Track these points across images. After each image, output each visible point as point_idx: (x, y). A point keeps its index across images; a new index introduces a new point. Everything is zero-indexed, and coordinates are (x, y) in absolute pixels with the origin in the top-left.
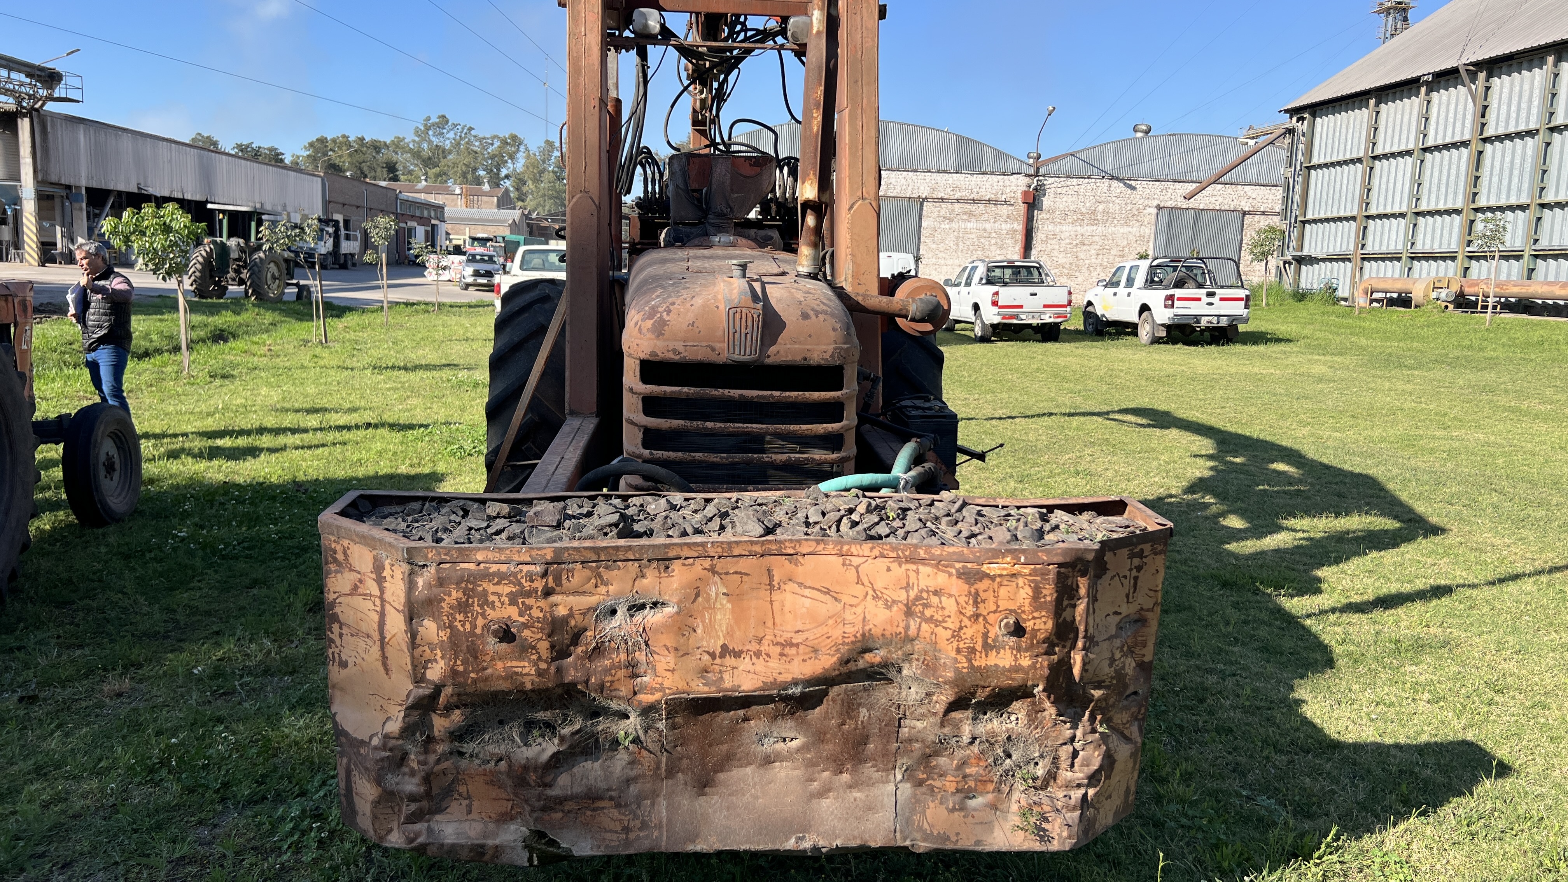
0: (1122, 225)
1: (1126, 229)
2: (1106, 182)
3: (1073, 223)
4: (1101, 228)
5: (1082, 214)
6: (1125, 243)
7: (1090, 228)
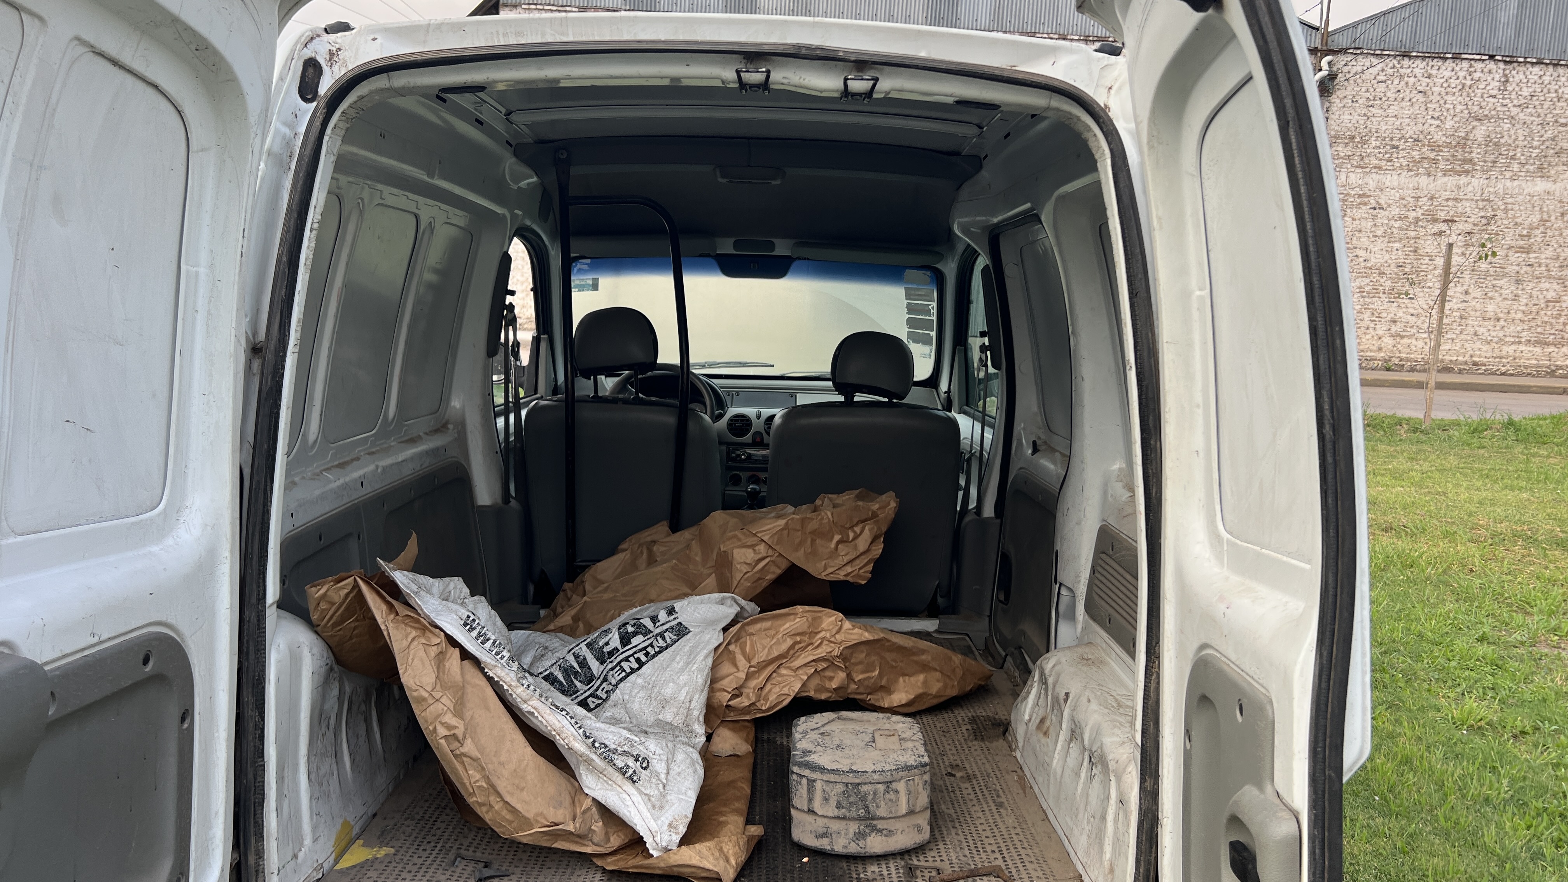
0: (1531, 175)
1: (1540, 186)
2: (1497, 70)
3: (1413, 166)
4: (1476, 183)
5: (1435, 147)
6: (1535, 218)
7: (1451, 181)
